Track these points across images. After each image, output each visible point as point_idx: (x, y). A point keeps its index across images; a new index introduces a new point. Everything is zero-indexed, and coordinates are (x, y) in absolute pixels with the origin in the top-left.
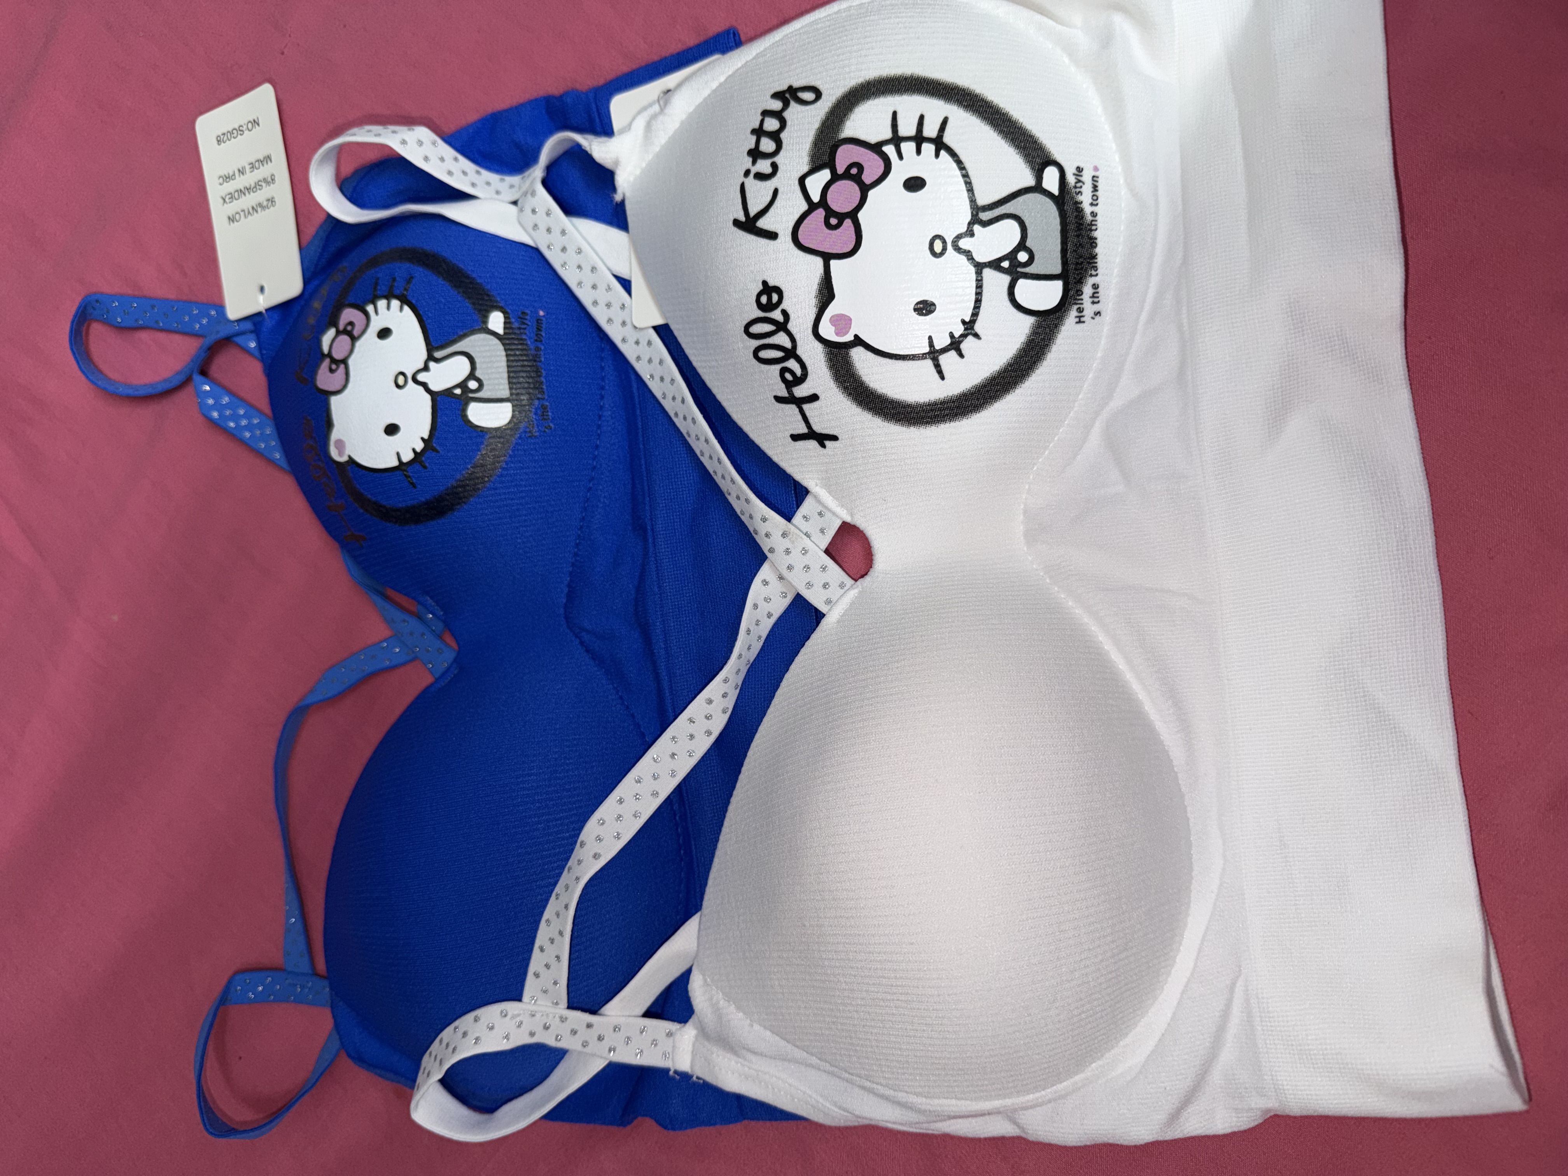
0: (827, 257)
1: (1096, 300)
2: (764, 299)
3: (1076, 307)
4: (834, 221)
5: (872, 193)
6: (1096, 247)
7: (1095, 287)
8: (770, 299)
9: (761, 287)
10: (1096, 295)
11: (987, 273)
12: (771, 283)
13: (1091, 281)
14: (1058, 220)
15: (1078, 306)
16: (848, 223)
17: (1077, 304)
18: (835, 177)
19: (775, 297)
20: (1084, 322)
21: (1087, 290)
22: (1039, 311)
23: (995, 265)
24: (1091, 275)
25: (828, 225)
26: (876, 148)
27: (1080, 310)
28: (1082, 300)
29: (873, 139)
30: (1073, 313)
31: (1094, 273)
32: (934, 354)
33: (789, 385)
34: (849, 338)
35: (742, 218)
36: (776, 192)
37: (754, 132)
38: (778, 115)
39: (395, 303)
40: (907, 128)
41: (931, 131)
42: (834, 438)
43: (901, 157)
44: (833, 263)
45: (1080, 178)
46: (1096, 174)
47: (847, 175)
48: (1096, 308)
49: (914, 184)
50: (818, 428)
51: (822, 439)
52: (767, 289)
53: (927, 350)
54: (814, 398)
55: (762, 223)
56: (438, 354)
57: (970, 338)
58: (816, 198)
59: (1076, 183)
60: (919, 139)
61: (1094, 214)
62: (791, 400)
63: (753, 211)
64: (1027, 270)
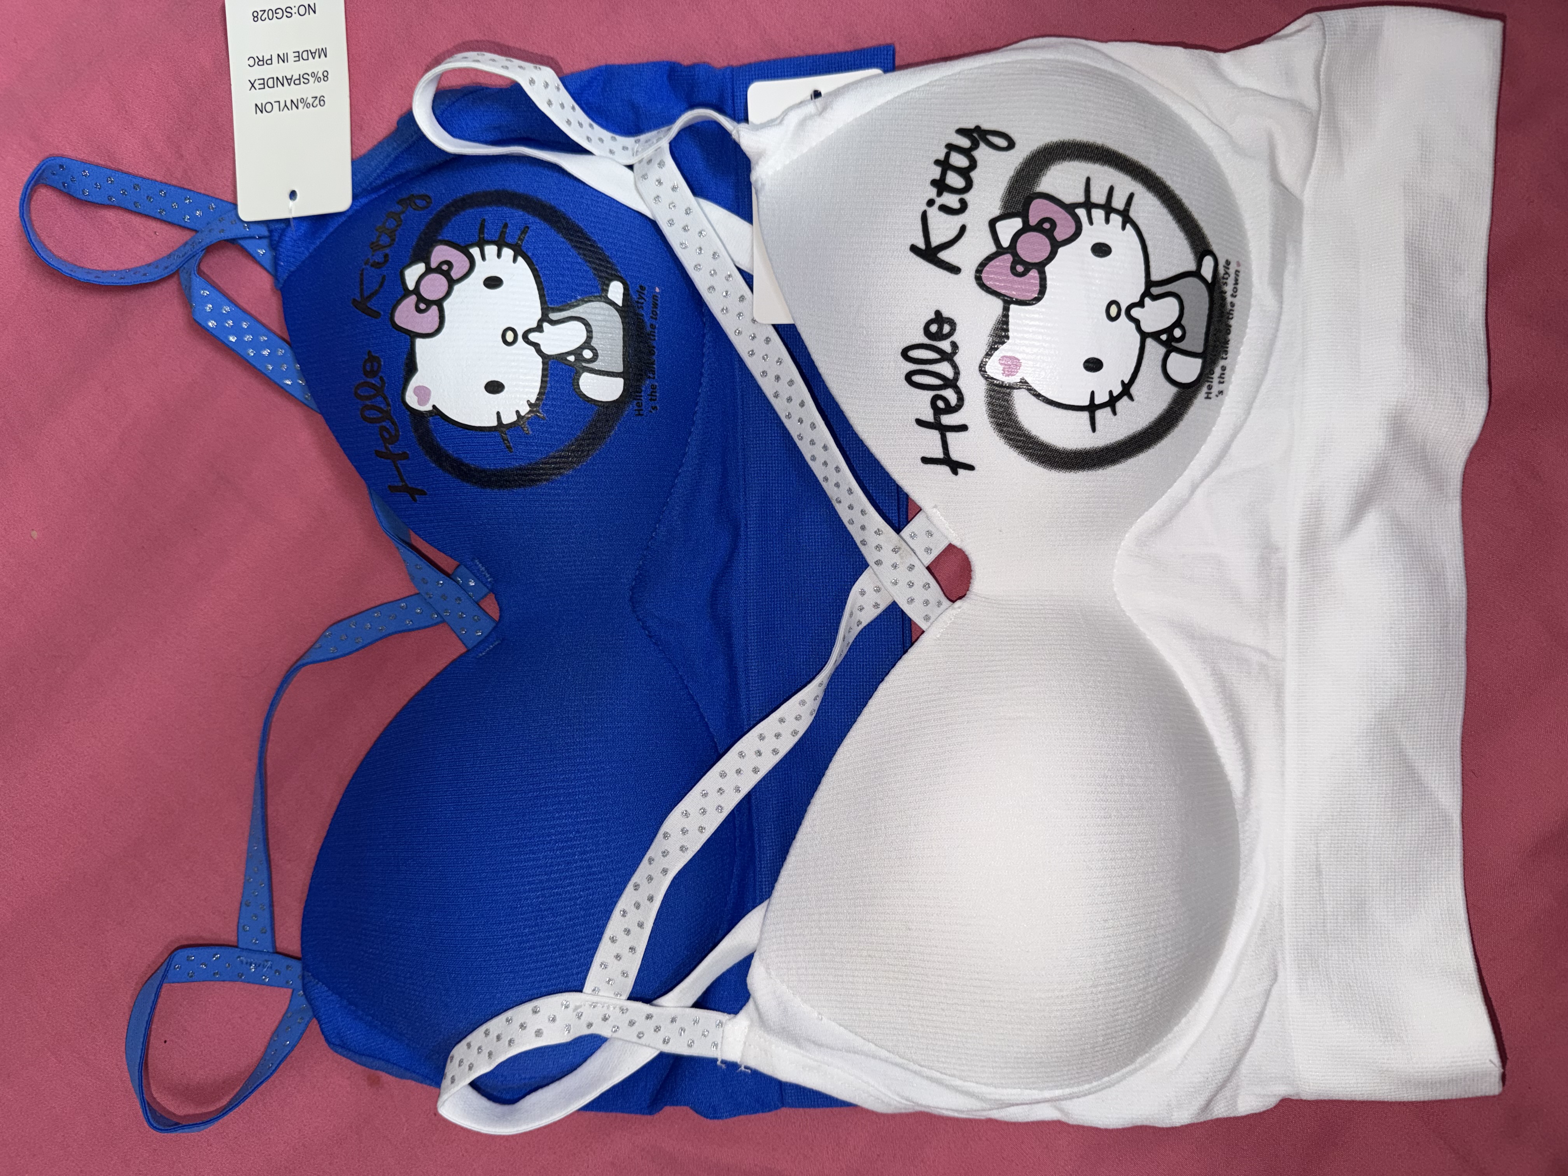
0: (1008, 302)
1: (1222, 380)
2: (934, 328)
3: (1207, 384)
4: (1020, 269)
5: (1061, 251)
6: (1229, 334)
7: (1224, 368)
8: (941, 328)
9: (932, 316)
10: (1223, 376)
11: (1150, 342)
12: (946, 314)
13: (1222, 363)
14: (1207, 306)
15: (1209, 383)
16: (1034, 273)
17: (1208, 381)
18: (1027, 228)
19: (946, 329)
20: (1210, 398)
21: (1218, 371)
22: (1181, 384)
23: (1156, 335)
24: (1223, 358)
25: (1013, 269)
26: (1070, 208)
27: (1210, 388)
28: (1212, 378)
29: (1068, 199)
30: (1205, 389)
31: (1224, 356)
32: (1092, 408)
33: (937, 412)
34: (1014, 379)
35: (921, 245)
36: (963, 229)
37: (937, 162)
38: (966, 152)
39: (508, 253)
40: (1099, 197)
41: (1119, 203)
42: (971, 468)
43: (1091, 222)
44: (1012, 307)
45: (1227, 270)
46: (1238, 269)
47: (1038, 228)
48: (1221, 387)
49: (1101, 250)
50: (955, 456)
51: (955, 466)
52: (939, 319)
53: (1086, 402)
54: (963, 428)
55: (944, 255)
56: (554, 316)
57: (1125, 399)
58: (1005, 243)
59: (1224, 274)
60: (1108, 208)
61: (1233, 305)
62: (936, 425)
63: (935, 241)
64: (1179, 345)
